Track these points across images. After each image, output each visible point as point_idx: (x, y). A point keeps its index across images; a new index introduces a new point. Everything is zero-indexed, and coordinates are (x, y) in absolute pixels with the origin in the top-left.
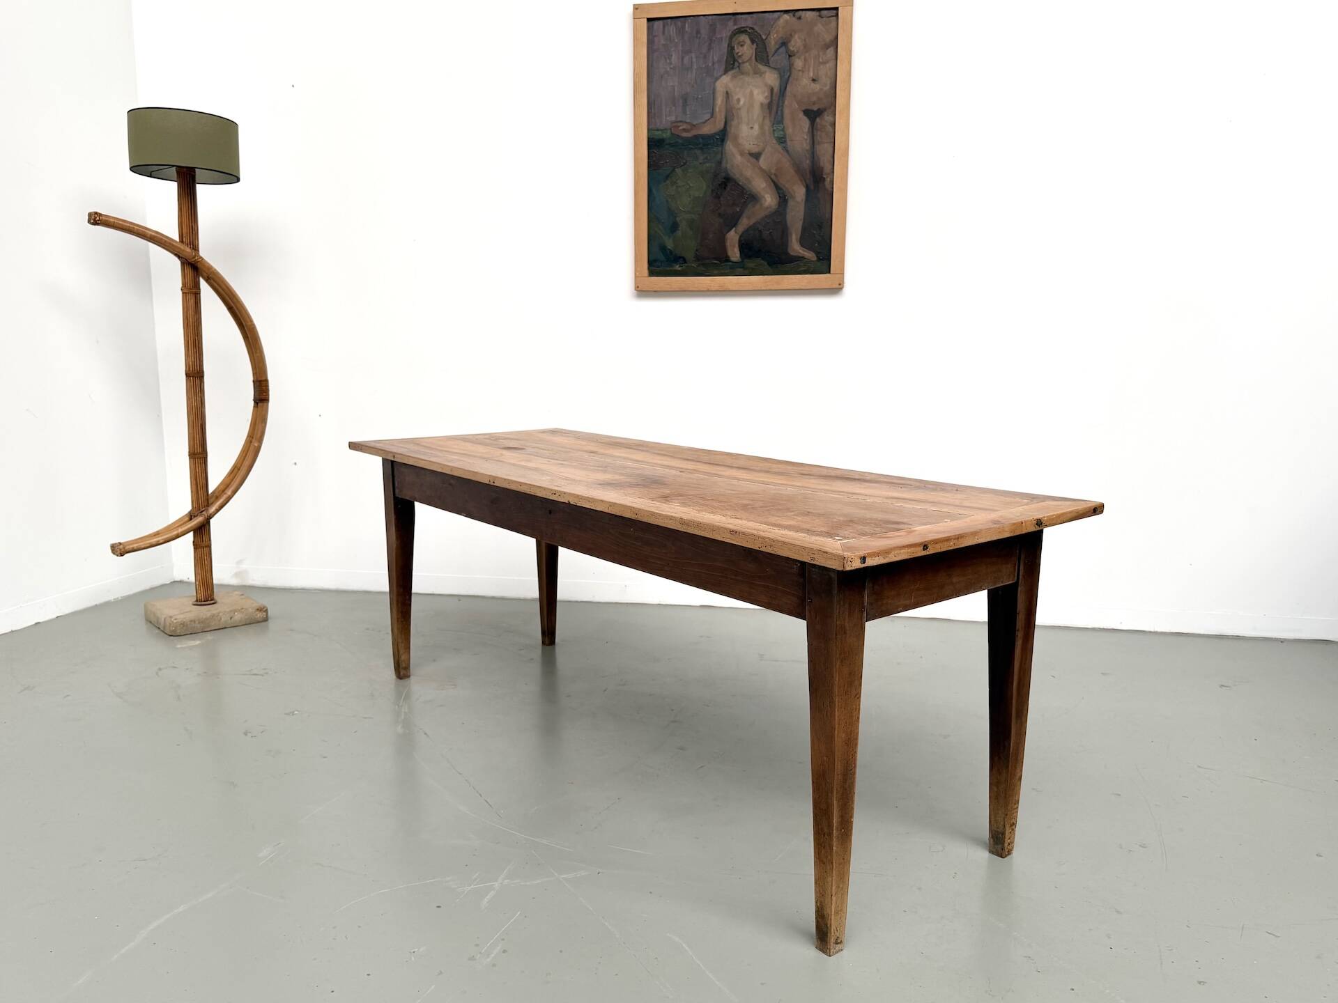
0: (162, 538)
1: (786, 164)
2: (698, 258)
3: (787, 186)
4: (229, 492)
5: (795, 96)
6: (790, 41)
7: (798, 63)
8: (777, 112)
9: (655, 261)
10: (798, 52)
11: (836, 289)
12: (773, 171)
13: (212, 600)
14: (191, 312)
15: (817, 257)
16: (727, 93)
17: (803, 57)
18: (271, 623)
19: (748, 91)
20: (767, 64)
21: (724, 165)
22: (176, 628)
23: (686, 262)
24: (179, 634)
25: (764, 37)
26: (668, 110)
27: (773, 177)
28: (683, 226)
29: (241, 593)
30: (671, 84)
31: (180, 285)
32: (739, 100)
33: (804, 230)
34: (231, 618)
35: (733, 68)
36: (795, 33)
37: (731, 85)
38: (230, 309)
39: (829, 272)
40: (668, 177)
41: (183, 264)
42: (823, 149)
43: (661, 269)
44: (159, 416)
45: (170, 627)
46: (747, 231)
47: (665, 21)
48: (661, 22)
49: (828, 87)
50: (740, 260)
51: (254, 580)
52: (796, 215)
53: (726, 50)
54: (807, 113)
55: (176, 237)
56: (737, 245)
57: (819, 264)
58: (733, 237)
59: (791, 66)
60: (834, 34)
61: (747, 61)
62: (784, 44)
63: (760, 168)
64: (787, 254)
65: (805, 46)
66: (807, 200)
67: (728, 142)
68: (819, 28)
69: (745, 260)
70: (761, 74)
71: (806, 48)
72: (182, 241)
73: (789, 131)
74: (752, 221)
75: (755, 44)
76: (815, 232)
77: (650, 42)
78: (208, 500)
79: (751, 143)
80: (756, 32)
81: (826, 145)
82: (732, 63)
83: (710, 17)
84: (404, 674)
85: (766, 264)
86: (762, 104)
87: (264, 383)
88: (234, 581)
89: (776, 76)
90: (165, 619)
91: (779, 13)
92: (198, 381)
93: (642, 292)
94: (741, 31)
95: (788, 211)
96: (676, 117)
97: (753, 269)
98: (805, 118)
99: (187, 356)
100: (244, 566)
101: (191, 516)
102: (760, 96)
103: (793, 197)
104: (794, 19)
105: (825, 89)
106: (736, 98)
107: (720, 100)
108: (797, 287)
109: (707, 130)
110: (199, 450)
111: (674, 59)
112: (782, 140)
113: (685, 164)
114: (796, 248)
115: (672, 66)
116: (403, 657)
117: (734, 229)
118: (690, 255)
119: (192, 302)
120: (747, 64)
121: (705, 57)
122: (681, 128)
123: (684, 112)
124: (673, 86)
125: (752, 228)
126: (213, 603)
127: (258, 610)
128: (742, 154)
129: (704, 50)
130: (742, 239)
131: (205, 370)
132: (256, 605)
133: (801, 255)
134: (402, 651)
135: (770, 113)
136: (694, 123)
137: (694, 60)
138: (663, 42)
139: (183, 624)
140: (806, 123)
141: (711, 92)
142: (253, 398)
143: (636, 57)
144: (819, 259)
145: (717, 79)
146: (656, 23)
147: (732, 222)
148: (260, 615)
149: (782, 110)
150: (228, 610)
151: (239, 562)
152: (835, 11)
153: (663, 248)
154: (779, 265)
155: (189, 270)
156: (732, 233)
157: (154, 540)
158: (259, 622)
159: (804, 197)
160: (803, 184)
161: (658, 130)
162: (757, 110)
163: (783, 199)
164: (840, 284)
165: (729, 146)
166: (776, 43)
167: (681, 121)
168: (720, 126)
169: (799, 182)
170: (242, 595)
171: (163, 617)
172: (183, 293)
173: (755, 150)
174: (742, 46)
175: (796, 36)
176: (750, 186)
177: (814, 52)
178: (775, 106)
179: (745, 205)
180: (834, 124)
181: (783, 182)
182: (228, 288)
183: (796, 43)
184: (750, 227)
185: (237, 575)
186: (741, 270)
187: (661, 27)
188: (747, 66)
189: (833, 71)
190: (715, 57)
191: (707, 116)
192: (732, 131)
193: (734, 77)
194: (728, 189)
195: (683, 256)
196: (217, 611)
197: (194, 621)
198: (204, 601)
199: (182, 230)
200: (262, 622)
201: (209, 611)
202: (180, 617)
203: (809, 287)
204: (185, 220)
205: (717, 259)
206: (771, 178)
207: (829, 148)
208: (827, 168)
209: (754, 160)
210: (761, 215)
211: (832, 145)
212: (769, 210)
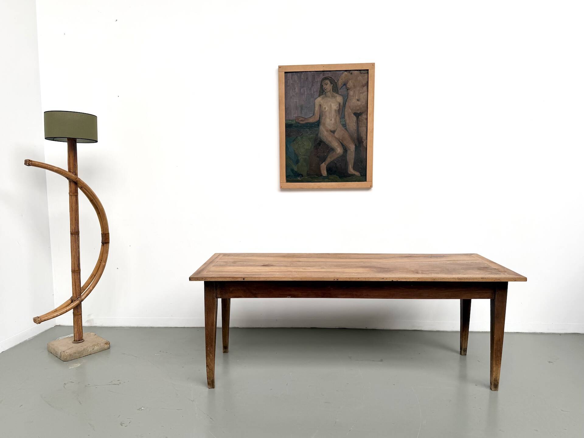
0: (59, 313)
1: (346, 136)
2: (308, 175)
3: (347, 145)
4: (91, 288)
5: (350, 107)
6: (348, 83)
7: (351, 93)
8: (342, 114)
9: (289, 176)
10: (351, 88)
11: (369, 188)
12: (341, 138)
13: (82, 339)
14: (74, 205)
15: (361, 174)
16: (320, 105)
17: (353, 90)
18: (112, 349)
19: (329, 104)
20: (337, 93)
21: (319, 135)
22: (67, 357)
23: (303, 177)
24: (68, 360)
25: (336, 81)
26: (294, 112)
27: (341, 141)
28: (301, 161)
29: (94, 334)
30: (296, 101)
31: (68, 192)
32: (325, 108)
34: (93, 349)
35: (322, 95)
36: (350, 80)
37: (322, 102)
38: (91, 201)
39: (366, 181)
40: (294, 140)
41: (70, 182)
42: (362, 129)
43: (292, 179)
45: (63, 357)
46: (330, 164)
47: (293, 73)
48: (291, 74)
49: (364, 103)
50: (327, 176)
51: (96, 324)
52: (351, 157)
53: (319, 87)
54: (355, 114)
55: (67, 169)
56: (325, 169)
57: (361, 177)
58: (323, 166)
59: (348, 94)
60: (367, 81)
61: (329, 92)
62: (345, 84)
63: (336, 138)
64: (347, 173)
65: (354, 86)
66: (355, 151)
67: (321, 126)
68: (360, 78)
69: (330, 176)
70: (335, 97)
71: (355, 86)
72: (70, 171)
73: (348, 122)
74: (333, 159)
75: (332, 84)
76: (359, 164)
77: (286, 82)
78: (80, 292)
79: (331, 126)
80: (333, 79)
81: (363, 128)
82: (322, 92)
83: (313, 72)
85: (338, 177)
86: (335, 110)
87: (107, 235)
89: (341, 98)
90: (60, 353)
91: (343, 71)
92: (77, 236)
93: (283, 189)
94: (326, 78)
95: (347, 155)
96: (298, 115)
97: (332, 179)
98: (354, 116)
99: (72, 224)
100: (92, 317)
101: (72, 300)
102: (335, 107)
103: (350, 149)
104: (349, 74)
105: (363, 104)
106: (324, 107)
107: (317, 108)
108: (352, 187)
109: (311, 120)
110: (77, 268)
111: (297, 90)
112: (344, 125)
113: (302, 135)
114: (351, 170)
115: (296, 93)
117: (324, 162)
118: (305, 173)
119: (74, 199)
120: (329, 93)
121: (310, 89)
122: (300, 120)
123: (301, 113)
124: (296, 102)
126: (83, 341)
127: (106, 344)
128: (327, 131)
129: (310, 86)
130: (328, 167)
132: (104, 341)
133: (353, 174)
135: (339, 114)
136: (306, 117)
137: (305, 90)
138: (292, 82)
139: (70, 355)
140: (355, 118)
141: (313, 104)
142: (101, 242)
143: (280, 89)
144: (361, 176)
145: (316, 99)
146: (289, 74)
147: (324, 160)
148: (106, 346)
149: (344, 113)
150: (90, 345)
152: (367, 71)
153: (292, 170)
154: (344, 178)
155: (73, 185)
156: (323, 164)
157: (55, 314)
159: (354, 149)
160: (354, 144)
161: (290, 120)
162: (333, 113)
163: (345, 150)
164: (371, 186)
165: (321, 127)
166: (341, 84)
167: (300, 117)
168: (316, 118)
169: (352, 143)
171: (60, 351)
172: (70, 195)
173: (332, 129)
174: (326, 85)
175: (350, 81)
176: (331, 145)
177: (358, 88)
178: (341, 111)
179: (329, 152)
180: (367, 119)
181: (345, 143)
182: (92, 192)
183: (350, 84)
184: (331, 162)
185: (88, 321)
186: (327, 180)
187: (291, 76)
188: (328, 94)
189: (366, 96)
190: (314, 90)
191: (311, 115)
192: (322, 121)
193: (323, 98)
194: (321, 145)
195: (302, 173)
196: (85, 345)
197: (76, 353)
198: (79, 341)
199: (70, 166)
200: (107, 349)
201: (81, 346)
202: (69, 352)
203: (358, 187)
204: (72, 161)
205: (316, 175)
206: (340, 142)
207: (365, 129)
208: (364, 137)
209: (332, 134)
210: (336, 157)
211: (366, 128)
212: (339, 155)
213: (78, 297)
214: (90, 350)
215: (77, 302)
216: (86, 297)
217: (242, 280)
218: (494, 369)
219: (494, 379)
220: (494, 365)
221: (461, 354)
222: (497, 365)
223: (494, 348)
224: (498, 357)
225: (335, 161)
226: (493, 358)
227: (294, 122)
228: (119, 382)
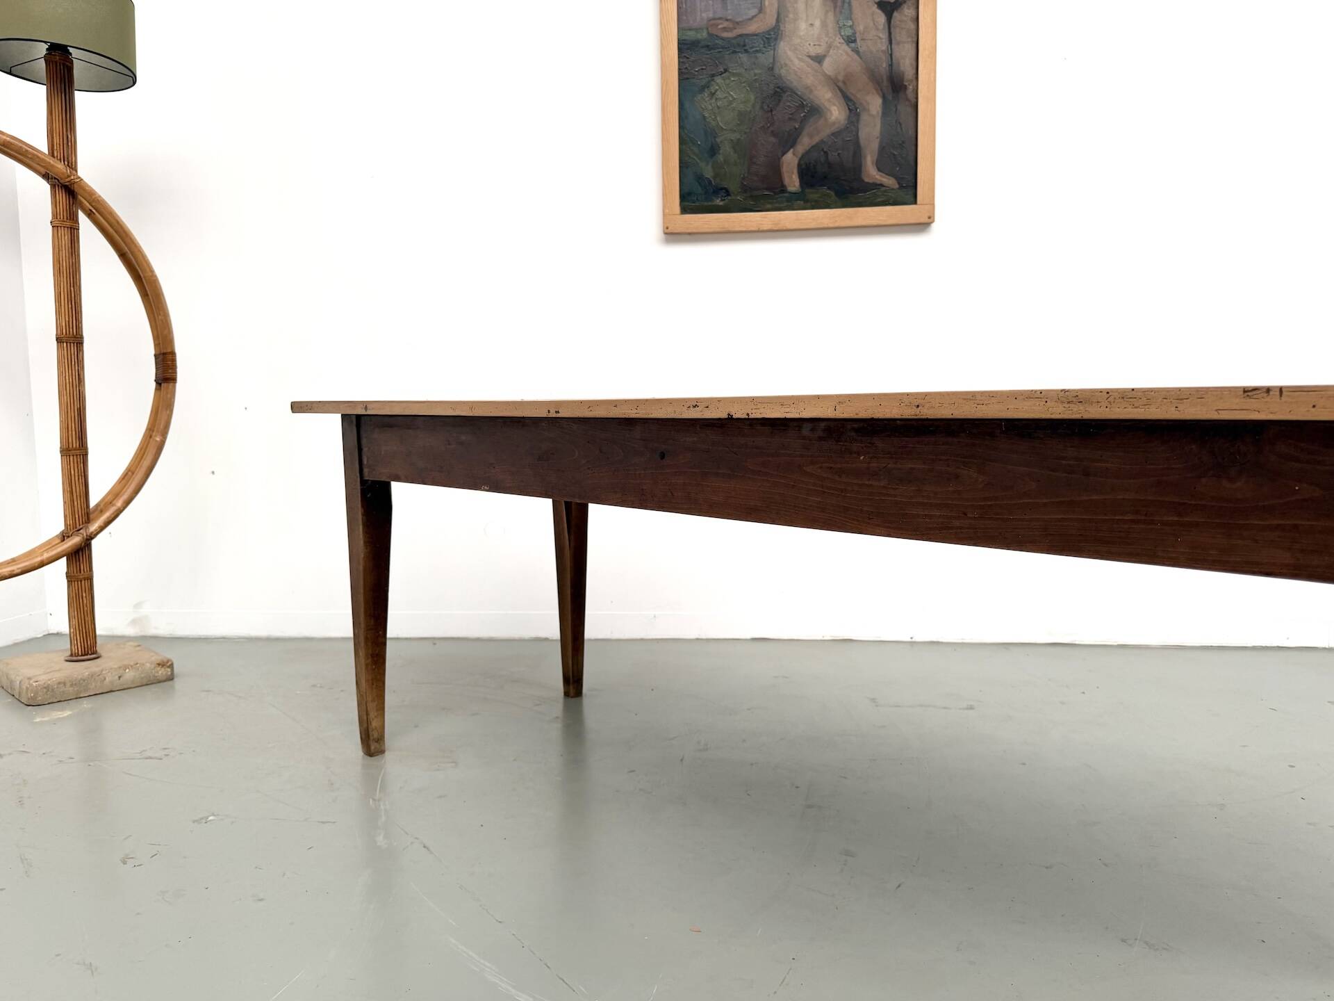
0: (21, 566)
1: (857, 68)
2: (745, 189)
3: (858, 96)
4: (119, 504)
8: (843, 6)
9: (689, 194)
11: (922, 226)
12: (840, 78)
13: (92, 654)
14: (65, 253)
15: (899, 183)
18: (177, 683)
21: (776, 71)
22: (36, 693)
23: (729, 195)
24: (40, 703)
27: (841, 84)
28: (726, 149)
29: (136, 644)
31: (50, 217)
34: (120, 677)
38: (123, 256)
39: (915, 202)
40: (704, 87)
41: (53, 187)
42: (903, 53)
43: (697, 204)
45: (27, 692)
46: (807, 153)
50: (800, 190)
51: (156, 629)
52: (871, 131)
54: (881, 5)
55: (44, 149)
56: (795, 171)
57: (902, 193)
58: (790, 162)
63: (824, 74)
64: (860, 181)
66: (884, 113)
67: (782, 43)
69: (807, 190)
72: (52, 156)
73: (860, 28)
74: (816, 139)
78: (88, 514)
79: (812, 44)
81: (907, 44)
84: (375, 748)
85: (832, 193)
87: (170, 357)
88: (131, 631)
90: (20, 682)
92: (73, 349)
93: (672, 235)
95: (860, 127)
96: (715, 12)
97: (816, 201)
98: (879, 12)
99: (58, 312)
100: (145, 612)
101: (64, 537)
103: (867, 111)
108: (874, 223)
109: (755, 28)
110: (76, 444)
113: (726, 70)
114: (871, 172)
116: (374, 724)
117: (792, 150)
118: (733, 186)
119: (66, 239)
122: (720, 27)
123: (724, 5)
125: (816, 148)
126: (98, 658)
127: (159, 664)
128: (801, 57)
130: (802, 162)
131: (84, 334)
132: (157, 659)
133: (879, 182)
134: (372, 714)
135: (835, 7)
136: (738, 20)
139: (47, 688)
140: (881, 18)
142: (154, 378)
144: (901, 187)
147: (789, 141)
148: (162, 672)
149: (849, 2)
150: (116, 666)
151: (138, 605)
153: (700, 178)
154: (850, 196)
155: (62, 197)
156: (789, 155)
158: (160, 682)
159: (880, 110)
160: (879, 94)
161: (691, 28)
162: (817, 5)
164: (929, 218)
165: (784, 46)
167: (720, 18)
168: (769, 20)
169: (875, 92)
170: (139, 646)
171: (19, 679)
172: (53, 227)
176: (811, 97)
180: (917, 20)
181: (852, 90)
182: (118, 222)
184: (812, 147)
185: (134, 622)
186: (802, 202)
191: (754, 12)
192: (787, 27)
194: (783, 100)
195: (726, 186)
196: (100, 668)
197: (65, 684)
198: (82, 655)
199: (53, 139)
200: (165, 681)
202: (45, 679)
203: (890, 222)
204: (57, 125)
205: (767, 189)
206: (838, 86)
207: (909, 48)
208: (909, 73)
209: (815, 65)
210: (825, 133)
211: (914, 45)
212: (837, 126)
213: (78, 527)
214: (110, 678)
215: (76, 540)
216: (102, 529)
227: (704, 35)
228: (166, 752)
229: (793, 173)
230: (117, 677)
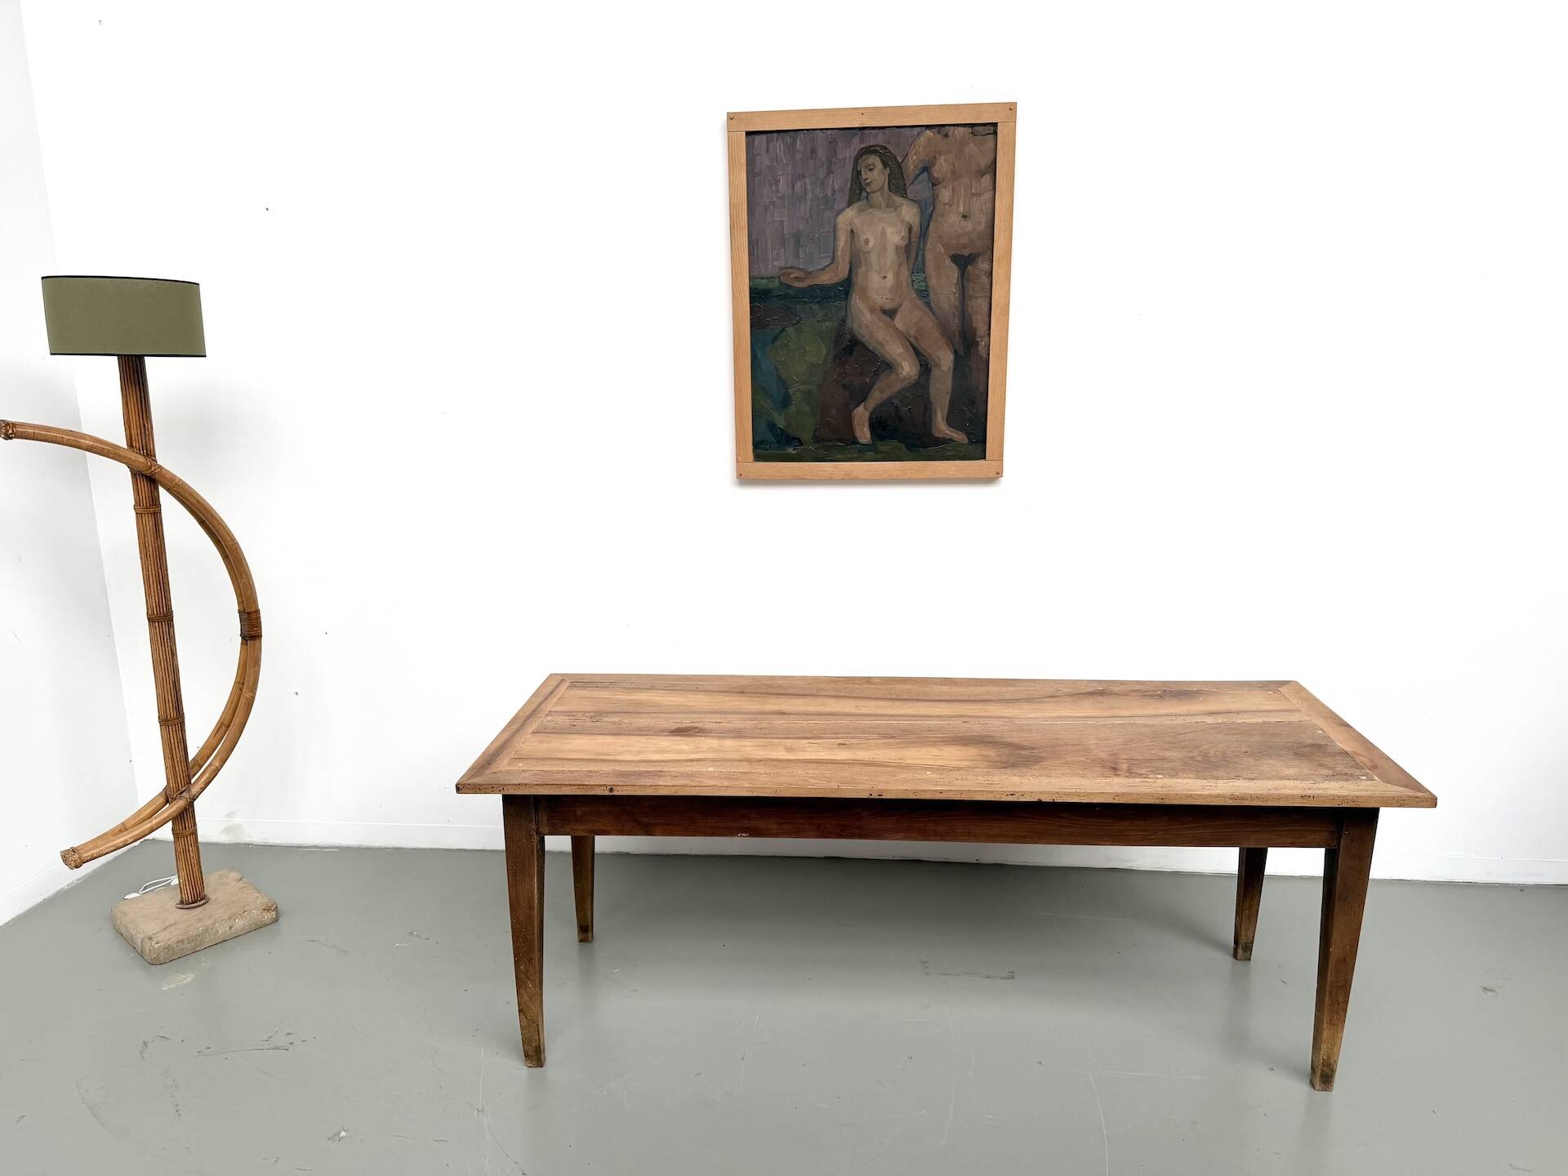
0: (131, 835)
1: (929, 323)
2: (817, 439)
3: (930, 351)
5: (940, 237)
6: (934, 165)
7: (945, 194)
8: (917, 258)
9: (762, 442)
10: (944, 179)
11: (993, 478)
12: (912, 333)
13: (202, 898)
14: (150, 539)
15: (970, 439)
16: (852, 231)
17: (950, 187)
18: (283, 923)
19: (879, 229)
20: (904, 195)
21: (849, 324)
22: (159, 952)
23: (801, 444)
24: (162, 962)
25: (900, 160)
26: (775, 252)
27: (912, 340)
28: (798, 399)
29: (239, 877)
30: (779, 219)
31: (133, 503)
32: (867, 241)
33: (953, 405)
34: (231, 924)
35: (859, 200)
36: (940, 155)
37: (856, 221)
39: (984, 458)
40: (775, 339)
41: (133, 474)
42: (976, 305)
43: (770, 452)
44: (110, 636)
45: (150, 951)
46: (879, 407)
47: (769, 135)
48: (764, 137)
49: (983, 226)
50: (871, 442)
51: (250, 836)
52: (942, 388)
53: (850, 176)
54: (955, 259)
55: (123, 443)
56: (867, 425)
57: (971, 447)
58: (861, 416)
59: (935, 198)
60: (992, 157)
61: (877, 191)
62: (926, 169)
63: (896, 329)
64: (931, 435)
65: (953, 172)
66: (955, 369)
67: (854, 295)
68: (971, 148)
69: (878, 443)
70: (896, 208)
71: (955, 175)
72: (130, 445)
73: (933, 282)
74: (886, 395)
75: (888, 169)
76: (965, 409)
77: (751, 162)
79: (884, 297)
80: (890, 152)
81: (979, 300)
82: (858, 192)
83: (829, 132)
85: (904, 446)
86: (897, 247)
87: (254, 615)
89: (915, 210)
90: (143, 940)
91: (919, 129)
92: (165, 625)
93: (744, 479)
94: (869, 151)
95: (932, 382)
97: (887, 453)
98: (954, 265)
99: (148, 594)
100: (237, 820)
101: (168, 797)
102: (895, 236)
103: (938, 365)
104: (939, 137)
105: (979, 228)
106: (864, 237)
107: (842, 241)
108: (944, 476)
109: (826, 279)
110: (173, 714)
111: (783, 186)
112: (924, 294)
113: (798, 322)
114: (941, 427)
115: (779, 195)
117: (863, 404)
118: (806, 436)
119: (150, 525)
120: (878, 194)
121: (823, 184)
122: (792, 276)
123: (797, 255)
124: (782, 222)
125: (887, 403)
126: (206, 903)
127: (265, 910)
128: (872, 310)
129: (822, 174)
130: (874, 416)
131: (173, 609)
132: (262, 901)
133: (948, 437)
135: (908, 258)
136: (810, 270)
137: (808, 187)
138: (767, 162)
139: (168, 948)
140: (954, 272)
141: (831, 230)
142: (239, 633)
143: (732, 184)
144: (971, 442)
145: (840, 212)
146: (758, 138)
147: (861, 396)
148: (268, 916)
149: (923, 254)
150: (226, 917)
152: (992, 128)
153: (772, 426)
154: (921, 449)
155: (144, 485)
156: (861, 408)
157: (120, 841)
158: (267, 925)
159: (951, 366)
160: (950, 350)
161: (762, 278)
162: (891, 257)
163: (926, 367)
164: (998, 474)
165: (856, 301)
166: (915, 167)
167: (791, 268)
168: (843, 273)
169: (946, 347)
171: (140, 937)
172: (137, 514)
173: (888, 307)
174: (870, 170)
175: (942, 159)
176: (883, 351)
177: (966, 180)
178: (914, 250)
179: (877, 374)
180: (990, 273)
181: (924, 346)
183: (942, 167)
184: (884, 402)
186: (872, 453)
187: (765, 141)
188: (877, 197)
189: (989, 206)
190: (835, 184)
191: (827, 262)
192: (859, 281)
193: (861, 210)
194: (855, 354)
195: (798, 436)
196: (210, 917)
197: (182, 941)
198: (192, 902)
199: (130, 432)
200: (271, 924)
201: (199, 920)
202: (164, 938)
203: (959, 476)
204: (134, 417)
205: (839, 440)
206: (910, 342)
207: (984, 303)
208: (981, 329)
209: (887, 319)
210: (897, 387)
211: (987, 300)
212: (907, 381)
213: (181, 790)
214: (222, 930)
215: (179, 804)
216: (203, 789)
217: (607, 793)
218: (1325, 1034)
219: (1323, 1059)
220: (1325, 1025)
221: (1235, 956)
222: (1335, 1024)
223: (1329, 979)
224: (1339, 1004)
225: (896, 402)
226: (1323, 1007)
227: (776, 284)
228: (290, 1038)
229: (864, 426)
230: (228, 928)
